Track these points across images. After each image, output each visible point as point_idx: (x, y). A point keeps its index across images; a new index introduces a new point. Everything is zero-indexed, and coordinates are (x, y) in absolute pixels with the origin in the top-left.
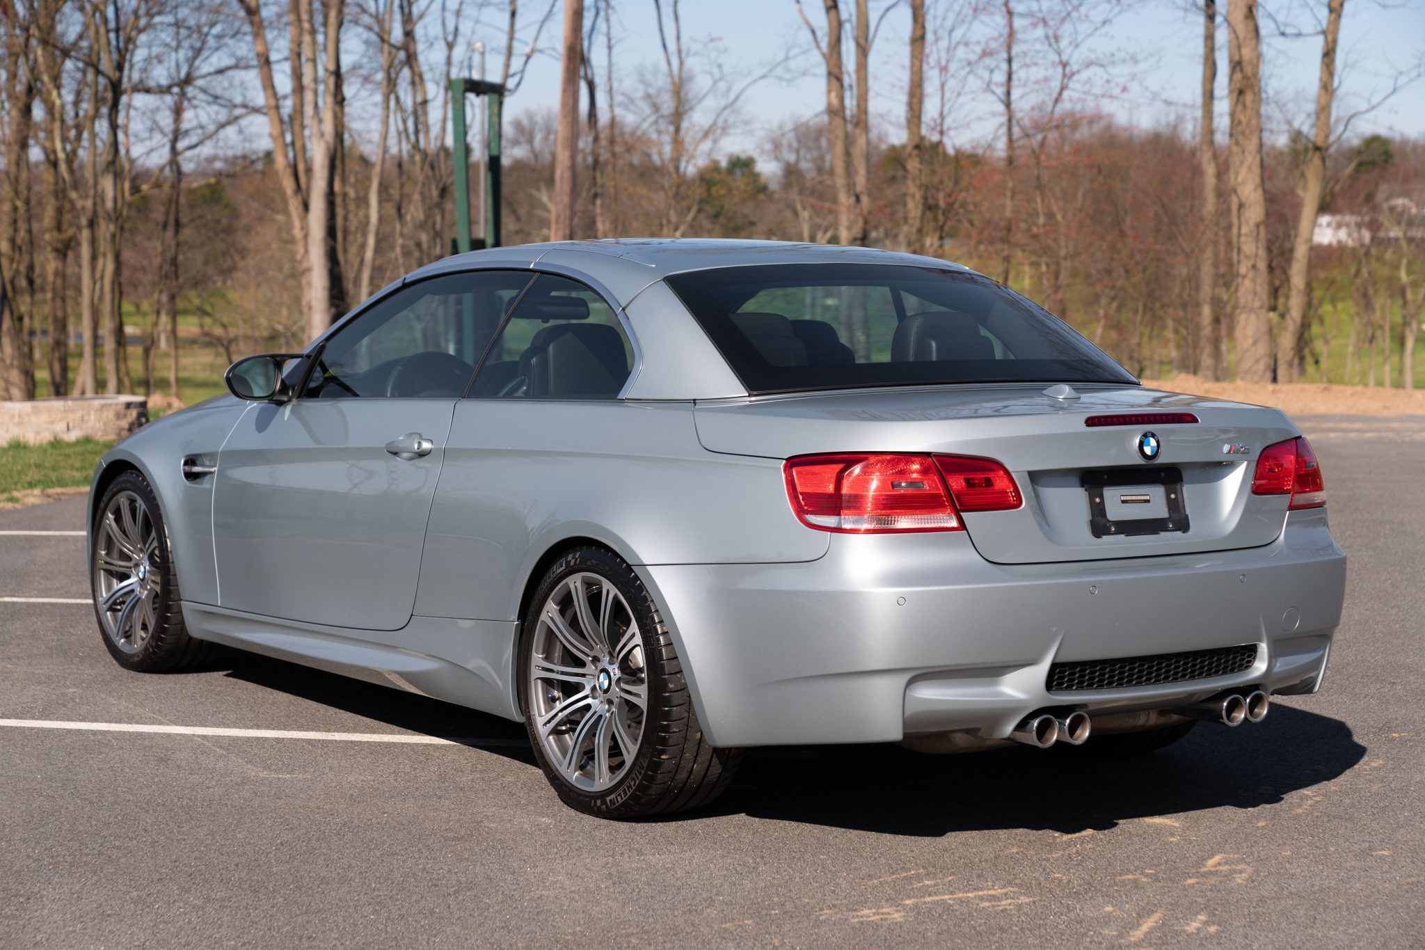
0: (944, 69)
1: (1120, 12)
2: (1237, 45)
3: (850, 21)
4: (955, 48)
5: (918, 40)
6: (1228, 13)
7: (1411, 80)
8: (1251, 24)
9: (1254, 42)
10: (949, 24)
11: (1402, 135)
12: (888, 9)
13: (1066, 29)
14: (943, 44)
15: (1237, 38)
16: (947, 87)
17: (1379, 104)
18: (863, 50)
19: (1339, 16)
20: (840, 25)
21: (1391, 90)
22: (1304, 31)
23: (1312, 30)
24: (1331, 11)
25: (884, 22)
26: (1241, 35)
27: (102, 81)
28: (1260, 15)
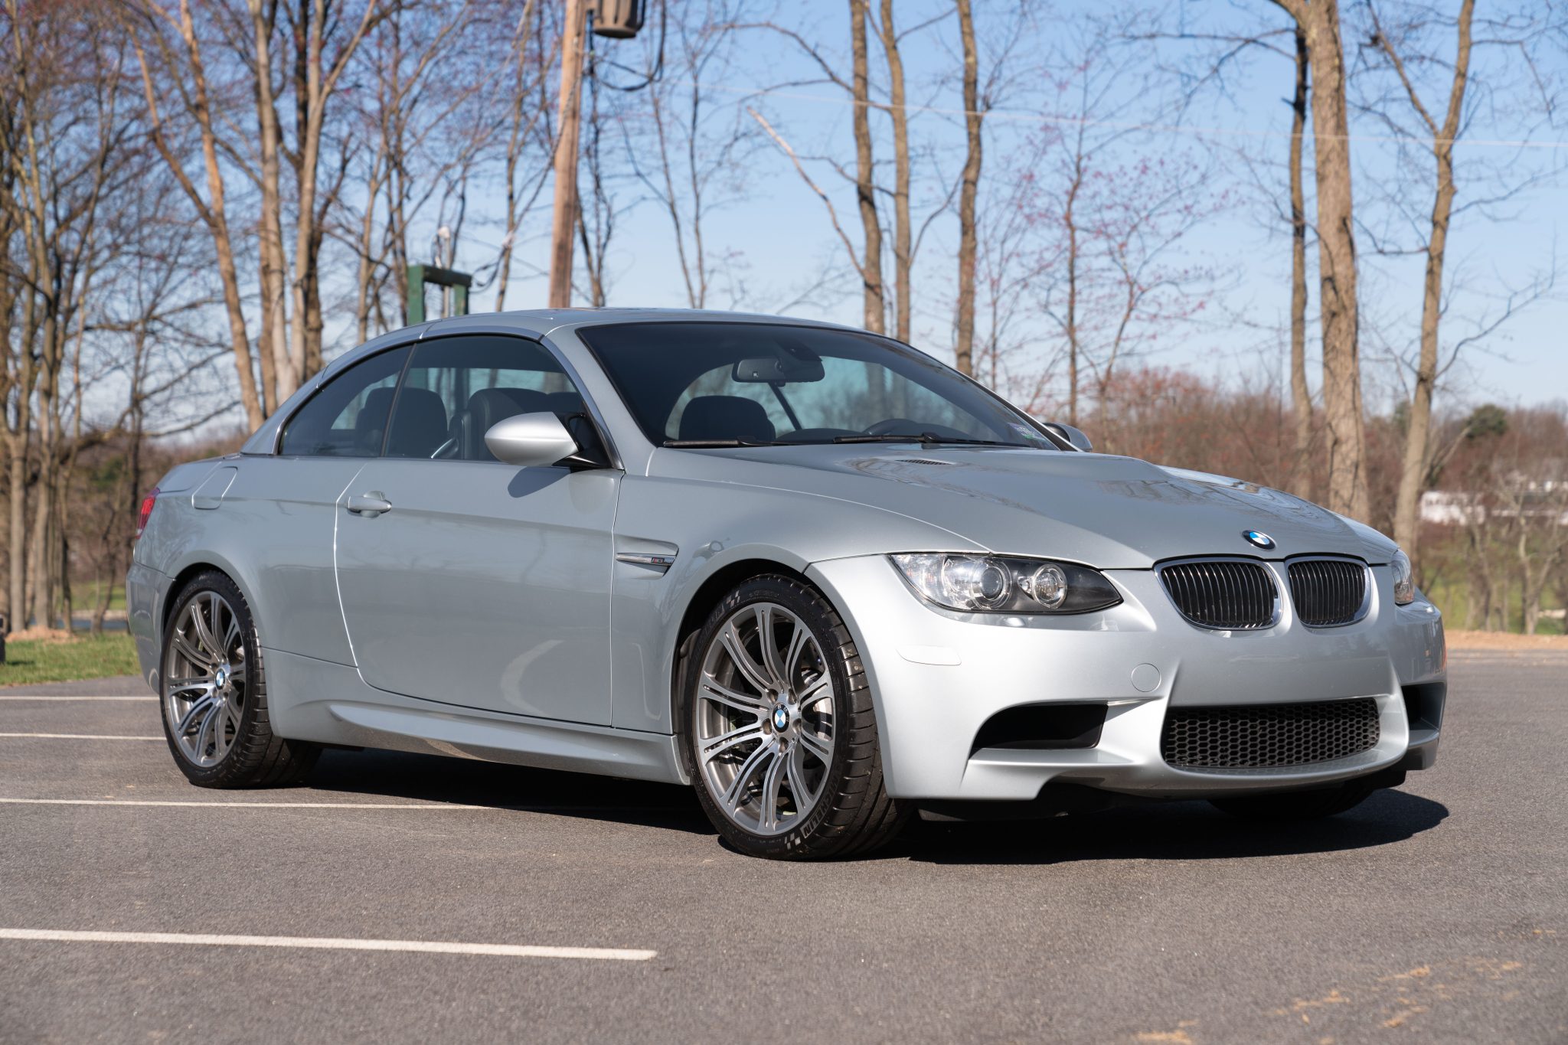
0: (994, 284)
1: (1192, 224)
2: (1329, 259)
3: (889, 231)
4: (1007, 260)
5: (967, 256)
6: (1319, 225)
7: (1527, 302)
8: (1346, 239)
9: (1349, 258)
10: (1000, 233)
11: (1517, 406)
12: (932, 217)
13: (1134, 243)
14: (995, 257)
15: (1330, 253)
16: (999, 304)
17: (1491, 329)
18: (904, 262)
19: (1444, 230)
20: (879, 234)
21: (1504, 313)
22: (1405, 249)
23: (1415, 248)
24: (1435, 224)
25: (928, 231)
26: (1334, 248)
27: (39, 299)
28: (1355, 230)
